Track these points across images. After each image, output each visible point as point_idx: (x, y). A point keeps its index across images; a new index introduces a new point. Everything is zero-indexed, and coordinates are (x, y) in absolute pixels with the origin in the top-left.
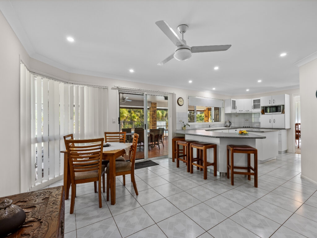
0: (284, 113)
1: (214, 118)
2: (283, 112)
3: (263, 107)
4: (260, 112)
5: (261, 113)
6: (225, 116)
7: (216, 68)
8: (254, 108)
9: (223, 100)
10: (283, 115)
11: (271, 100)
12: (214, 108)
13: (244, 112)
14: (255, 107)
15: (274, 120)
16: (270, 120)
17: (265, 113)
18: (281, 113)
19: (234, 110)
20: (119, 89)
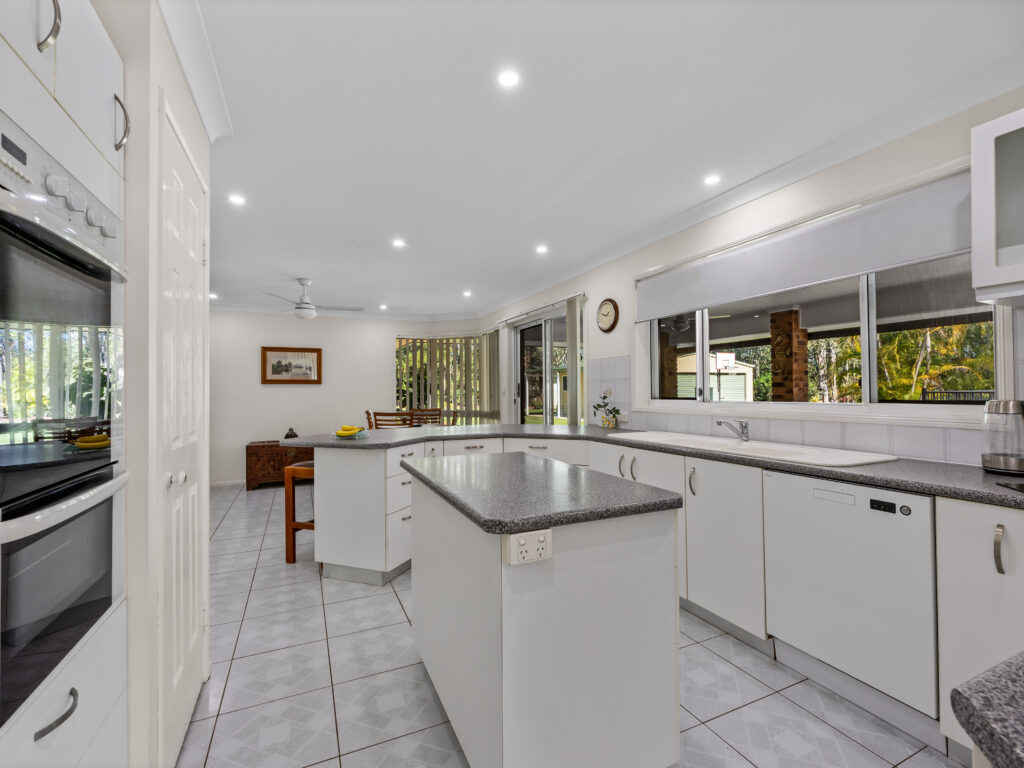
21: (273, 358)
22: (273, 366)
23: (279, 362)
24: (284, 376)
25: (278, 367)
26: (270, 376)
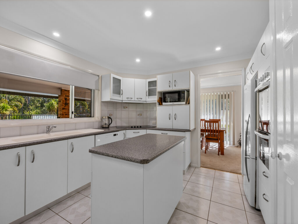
0: (189, 104)
1: (73, 110)
2: (188, 102)
3: (160, 93)
4: (157, 102)
5: (157, 104)
6: (101, 106)
8: (149, 95)
9: (98, 76)
10: (188, 106)
11: (171, 81)
12: (73, 87)
13: (135, 100)
14: (151, 93)
15: (175, 114)
16: (170, 114)
17: (164, 103)
18: (184, 103)
19: (119, 95)
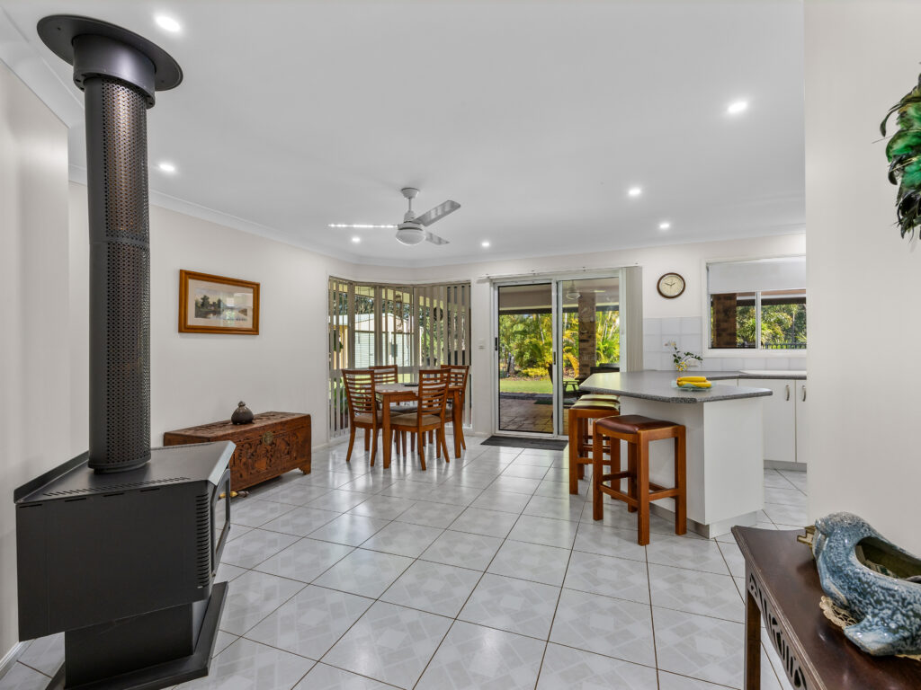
7: (635, 192)
20: (492, 280)
21: (197, 290)
22: (196, 304)
23: (205, 299)
24: (212, 321)
25: (203, 305)
26: (193, 320)
